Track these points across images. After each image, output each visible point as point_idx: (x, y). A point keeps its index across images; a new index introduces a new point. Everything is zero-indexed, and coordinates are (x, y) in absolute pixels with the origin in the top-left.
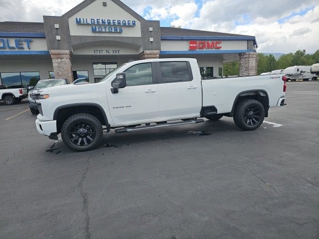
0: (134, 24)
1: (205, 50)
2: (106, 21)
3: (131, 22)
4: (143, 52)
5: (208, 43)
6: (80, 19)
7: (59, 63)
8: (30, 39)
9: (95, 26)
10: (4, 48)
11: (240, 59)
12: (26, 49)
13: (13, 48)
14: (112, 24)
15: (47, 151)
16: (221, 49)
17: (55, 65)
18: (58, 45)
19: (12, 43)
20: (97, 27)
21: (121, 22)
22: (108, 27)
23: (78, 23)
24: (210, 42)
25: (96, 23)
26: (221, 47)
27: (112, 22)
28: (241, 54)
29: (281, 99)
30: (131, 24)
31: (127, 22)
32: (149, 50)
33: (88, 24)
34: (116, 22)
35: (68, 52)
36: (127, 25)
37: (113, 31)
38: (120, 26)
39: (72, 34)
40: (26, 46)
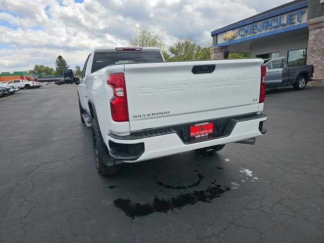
8: (301, 9)
10: (277, 27)
12: (297, 23)
13: (284, 25)
18: (321, 10)
19: (284, 21)
40: (296, 20)
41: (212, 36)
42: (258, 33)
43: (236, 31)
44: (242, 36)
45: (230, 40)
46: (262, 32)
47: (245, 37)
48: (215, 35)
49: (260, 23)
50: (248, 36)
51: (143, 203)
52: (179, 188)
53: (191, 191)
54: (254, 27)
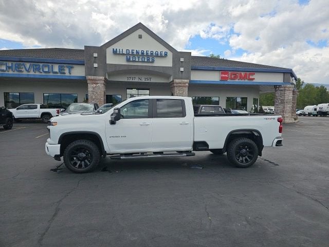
0: (166, 55)
1: (237, 80)
2: (140, 52)
3: (163, 53)
4: (173, 81)
5: (241, 74)
6: (116, 49)
7: (94, 88)
8: (71, 65)
9: (129, 55)
10: (48, 72)
11: (276, 91)
12: (67, 74)
13: (56, 73)
14: (145, 54)
15: (52, 170)
16: (254, 81)
17: (90, 89)
18: (94, 72)
19: (56, 68)
20: (131, 57)
21: (154, 53)
22: (141, 58)
23: (115, 52)
24: (243, 74)
25: (131, 53)
26: (254, 79)
27: (145, 52)
28: (276, 87)
29: (276, 140)
30: (163, 55)
31: (159, 53)
32: (179, 79)
33: (123, 54)
34: (149, 52)
35: (102, 78)
36: (159, 55)
37: (146, 60)
38: (153, 56)
39: (108, 62)
40: (67, 71)
47: (7, 72)
54: (20, 65)
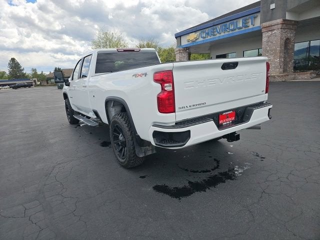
7: (269, 37)
10: (234, 29)
12: (251, 27)
13: (240, 28)
17: (264, 39)
18: (271, 15)
19: (240, 24)
40: (250, 24)
41: (176, 38)
42: (218, 35)
43: (198, 33)
44: (204, 38)
45: (193, 42)
46: (221, 34)
47: (207, 38)
48: (179, 36)
49: (219, 26)
50: (209, 38)
51: (181, 186)
52: (204, 172)
53: (216, 172)
54: (214, 29)
